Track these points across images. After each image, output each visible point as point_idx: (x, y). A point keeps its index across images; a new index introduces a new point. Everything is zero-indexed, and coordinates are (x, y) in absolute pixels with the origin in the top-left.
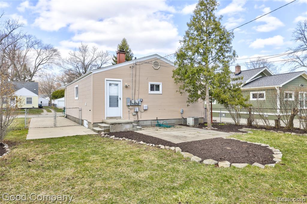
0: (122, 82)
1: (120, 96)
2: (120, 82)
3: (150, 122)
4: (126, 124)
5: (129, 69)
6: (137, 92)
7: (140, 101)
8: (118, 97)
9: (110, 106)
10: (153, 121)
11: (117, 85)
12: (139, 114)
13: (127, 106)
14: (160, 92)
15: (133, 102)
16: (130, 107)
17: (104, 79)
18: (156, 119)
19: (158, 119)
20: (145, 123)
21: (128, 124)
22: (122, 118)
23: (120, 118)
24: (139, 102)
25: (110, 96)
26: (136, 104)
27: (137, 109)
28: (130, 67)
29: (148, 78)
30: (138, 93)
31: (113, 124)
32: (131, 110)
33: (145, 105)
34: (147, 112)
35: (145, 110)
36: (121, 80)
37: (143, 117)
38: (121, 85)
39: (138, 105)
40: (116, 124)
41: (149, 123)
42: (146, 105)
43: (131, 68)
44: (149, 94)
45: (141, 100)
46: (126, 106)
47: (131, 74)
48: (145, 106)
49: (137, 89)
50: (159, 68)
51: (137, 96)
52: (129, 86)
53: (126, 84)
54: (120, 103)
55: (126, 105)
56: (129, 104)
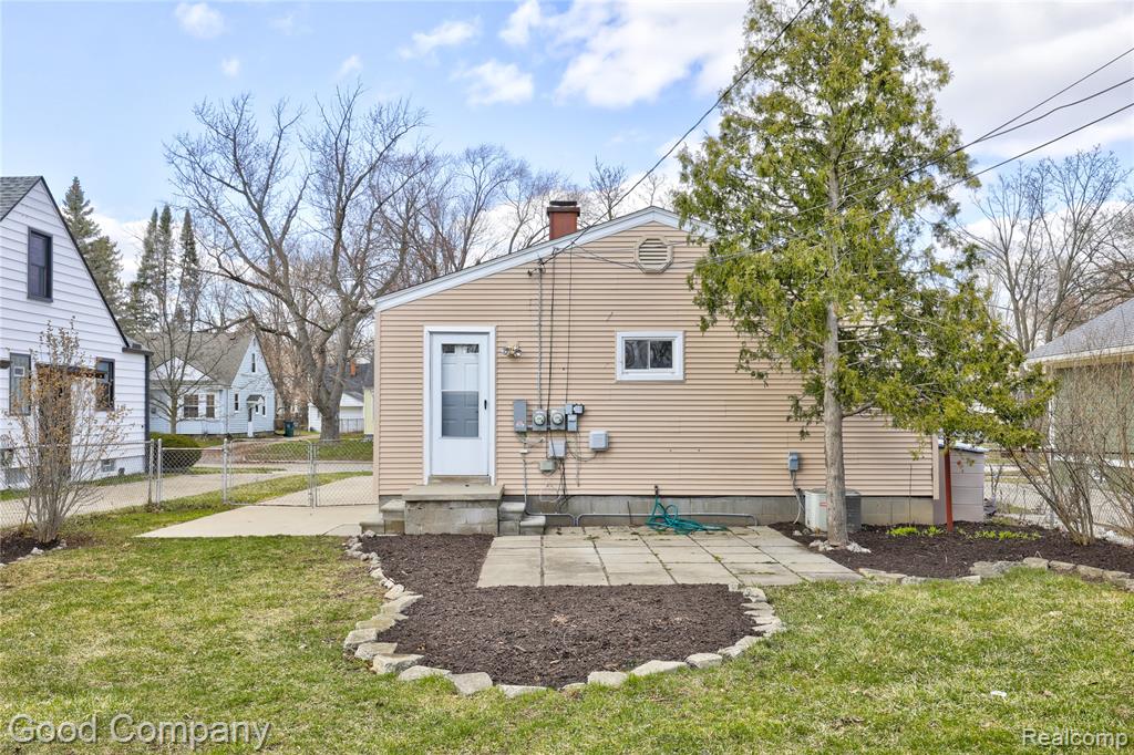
0: (492, 335)
1: (487, 392)
2: (485, 336)
3: (623, 503)
4: (470, 504)
5: (526, 281)
6: (559, 376)
7: (574, 413)
8: (477, 395)
9: (445, 433)
10: (638, 500)
11: (474, 349)
12: (570, 466)
13: (518, 432)
14: (676, 372)
15: (539, 417)
16: (531, 439)
17: (420, 329)
18: (654, 493)
19: (661, 493)
20: (601, 509)
21: (477, 504)
22: (493, 483)
23: (486, 480)
24: (570, 418)
25: (445, 396)
26: (553, 427)
27: (558, 445)
28: (530, 274)
29: (615, 313)
30: (565, 382)
31: (416, 502)
32: (532, 450)
33: (594, 432)
34: (611, 459)
35: (598, 452)
36: (491, 329)
37: (587, 480)
38: (488, 347)
39: (563, 428)
40: (428, 502)
41: (617, 508)
42: (602, 431)
43: (534, 276)
44: (619, 383)
45: (578, 410)
46: (513, 434)
47: (533, 303)
48: (594, 434)
49: (560, 362)
50: (667, 268)
51: (558, 394)
52: (519, 351)
53: (512, 344)
54: (486, 419)
55: (512, 429)
56: (522, 426)
